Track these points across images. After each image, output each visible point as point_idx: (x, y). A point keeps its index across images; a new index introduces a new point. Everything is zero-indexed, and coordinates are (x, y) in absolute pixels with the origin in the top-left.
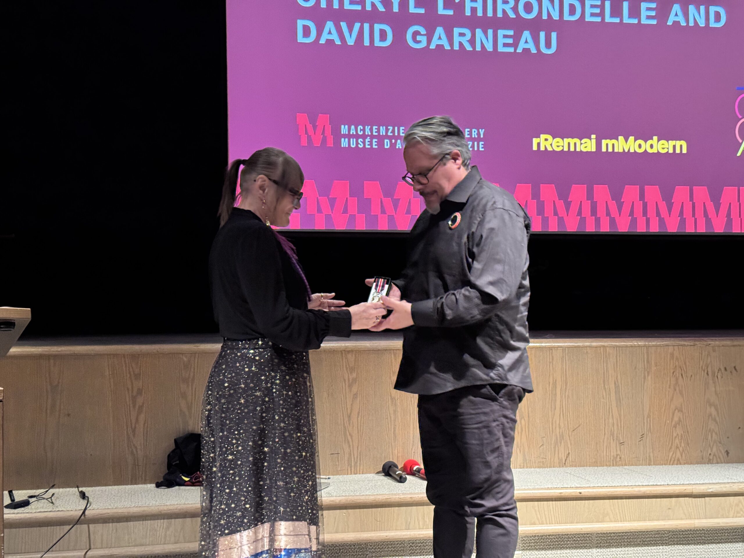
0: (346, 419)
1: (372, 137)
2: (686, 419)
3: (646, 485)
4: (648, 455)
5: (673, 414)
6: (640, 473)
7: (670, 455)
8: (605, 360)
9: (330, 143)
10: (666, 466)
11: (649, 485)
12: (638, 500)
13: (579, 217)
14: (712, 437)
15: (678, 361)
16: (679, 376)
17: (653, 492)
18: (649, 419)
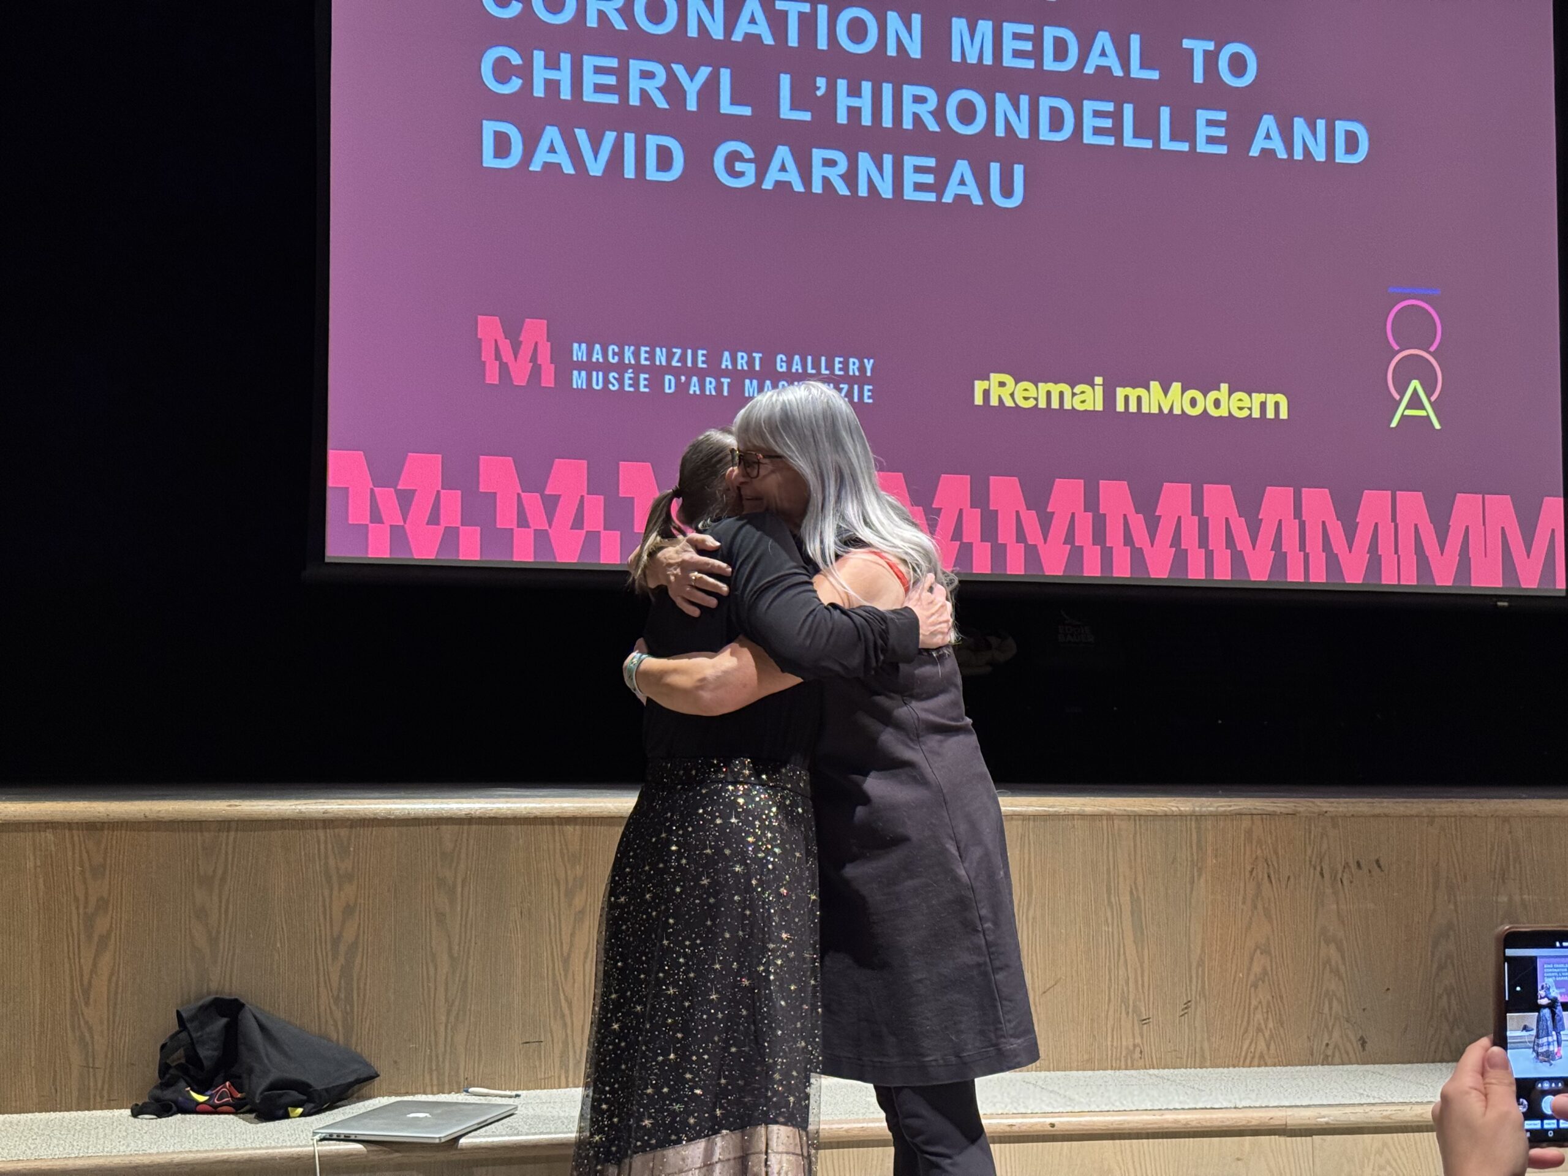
0: (559, 965)
1: (638, 369)
2: (1277, 968)
3: (1189, 1109)
4: (1198, 1046)
5: (1252, 959)
6: (1180, 1084)
7: (1245, 1048)
8: (1111, 841)
9: (548, 380)
10: (1237, 1069)
11: (1196, 1109)
12: (1173, 1140)
13: (1069, 546)
14: (1331, 1008)
15: (1261, 847)
16: (1262, 879)
17: (1205, 1124)
18: (1200, 969)
